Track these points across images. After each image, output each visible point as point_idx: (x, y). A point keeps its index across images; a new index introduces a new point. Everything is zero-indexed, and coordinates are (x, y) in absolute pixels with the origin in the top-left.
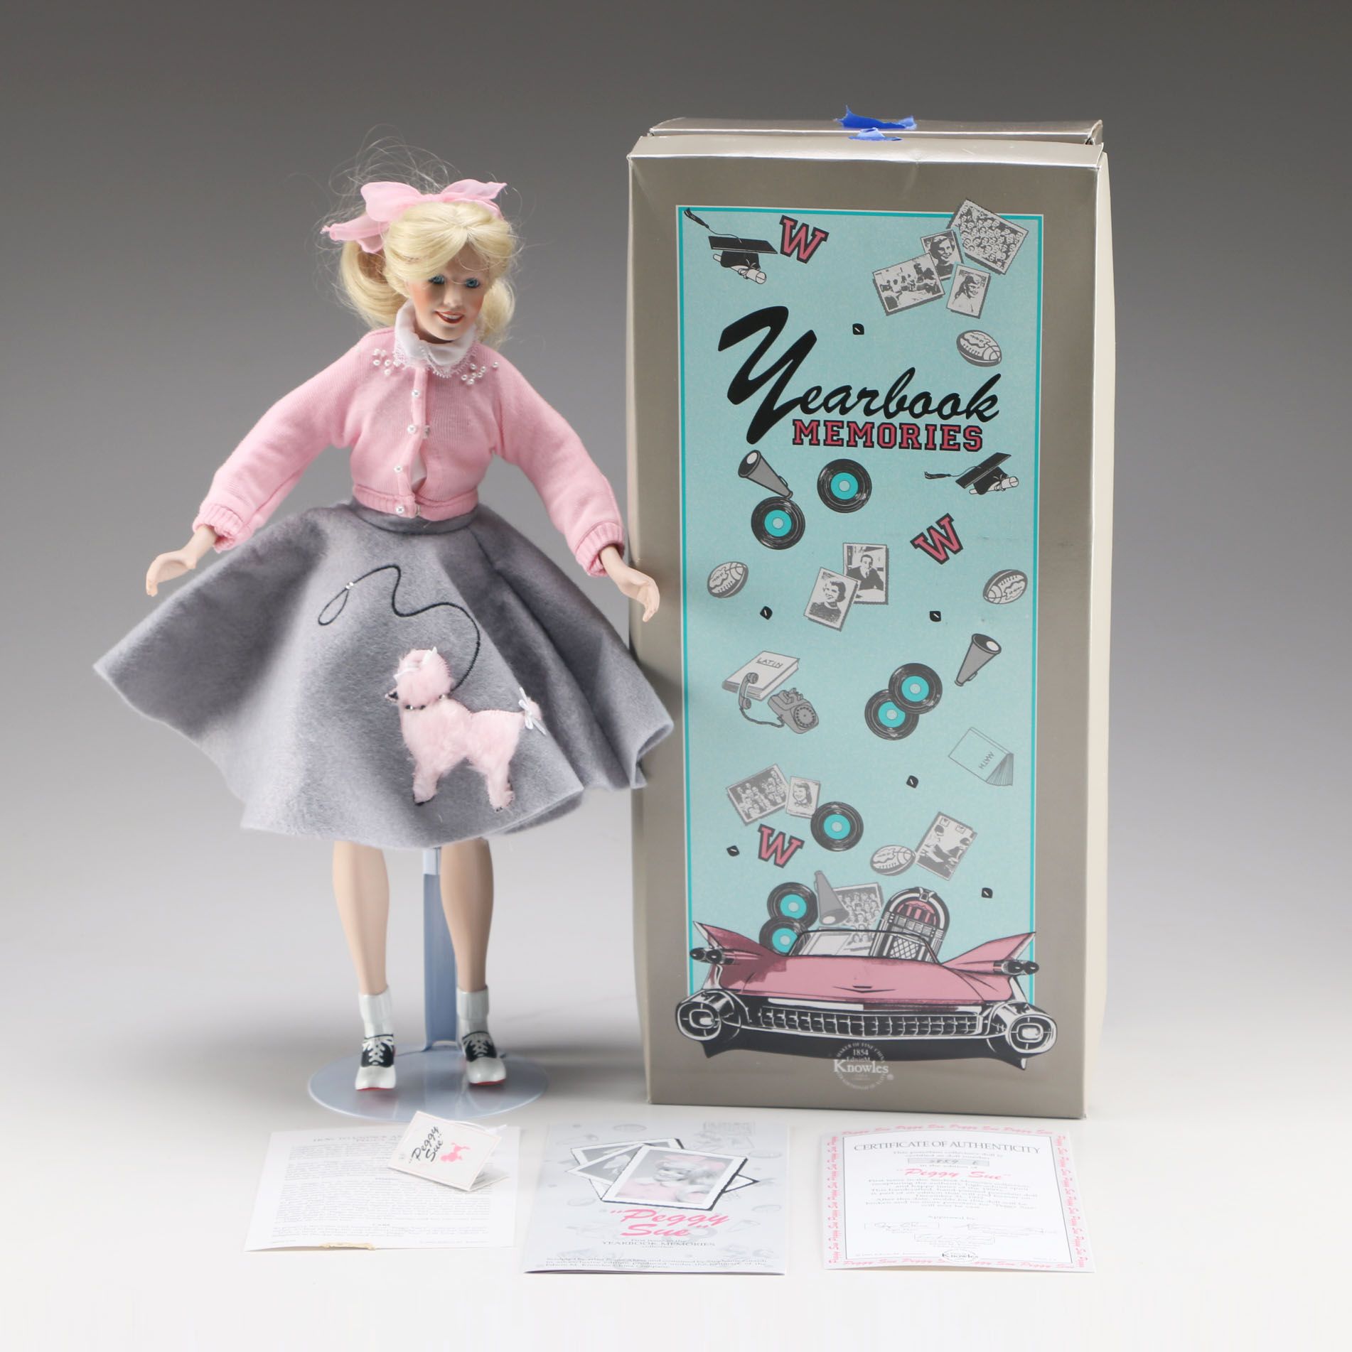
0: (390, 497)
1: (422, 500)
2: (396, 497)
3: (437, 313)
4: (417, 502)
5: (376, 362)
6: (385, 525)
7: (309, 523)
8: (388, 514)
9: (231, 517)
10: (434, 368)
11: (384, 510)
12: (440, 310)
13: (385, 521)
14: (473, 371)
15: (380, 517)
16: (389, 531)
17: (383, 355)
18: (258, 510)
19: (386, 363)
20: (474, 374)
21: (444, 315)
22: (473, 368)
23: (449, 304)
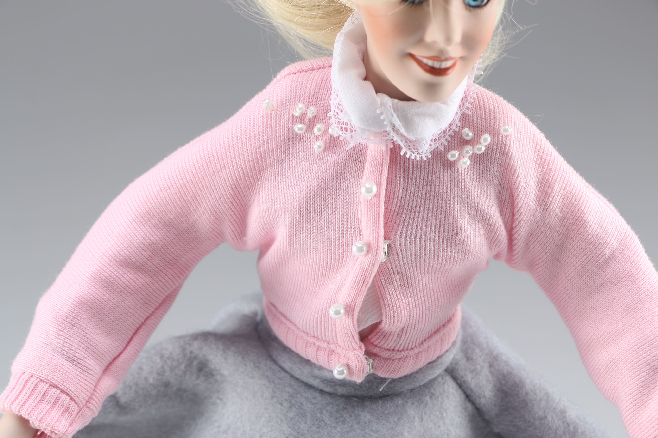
0: (325, 345)
1: (376, 350)
2: (333, 347)
3: (412, 56)
4: (369, 354)
5: (298, 128)
6: (316, 383)
7: (195, 358)
8: (320, 368)
9: (57, 399)
10: (402, 144)
11: (314, 361)
12: (418, 52)
13: (316, 377)
14: (467, 142)
15: (307, 370)
16: (322, 392)
17: (310, 115)
18: (106, 370)
19: (315, 130)
20: (468, 148)
21: (425, 61)
22: (468, 138)
23: (434, 42)
